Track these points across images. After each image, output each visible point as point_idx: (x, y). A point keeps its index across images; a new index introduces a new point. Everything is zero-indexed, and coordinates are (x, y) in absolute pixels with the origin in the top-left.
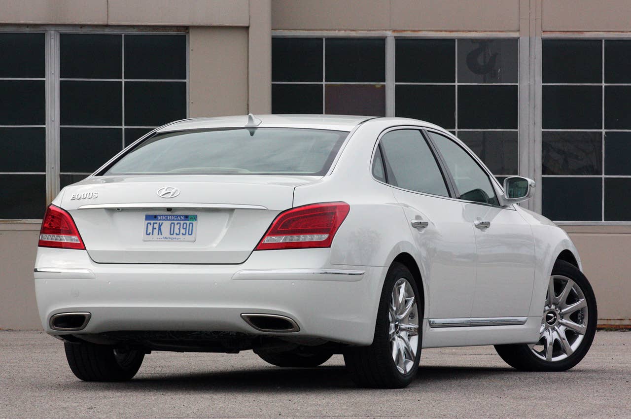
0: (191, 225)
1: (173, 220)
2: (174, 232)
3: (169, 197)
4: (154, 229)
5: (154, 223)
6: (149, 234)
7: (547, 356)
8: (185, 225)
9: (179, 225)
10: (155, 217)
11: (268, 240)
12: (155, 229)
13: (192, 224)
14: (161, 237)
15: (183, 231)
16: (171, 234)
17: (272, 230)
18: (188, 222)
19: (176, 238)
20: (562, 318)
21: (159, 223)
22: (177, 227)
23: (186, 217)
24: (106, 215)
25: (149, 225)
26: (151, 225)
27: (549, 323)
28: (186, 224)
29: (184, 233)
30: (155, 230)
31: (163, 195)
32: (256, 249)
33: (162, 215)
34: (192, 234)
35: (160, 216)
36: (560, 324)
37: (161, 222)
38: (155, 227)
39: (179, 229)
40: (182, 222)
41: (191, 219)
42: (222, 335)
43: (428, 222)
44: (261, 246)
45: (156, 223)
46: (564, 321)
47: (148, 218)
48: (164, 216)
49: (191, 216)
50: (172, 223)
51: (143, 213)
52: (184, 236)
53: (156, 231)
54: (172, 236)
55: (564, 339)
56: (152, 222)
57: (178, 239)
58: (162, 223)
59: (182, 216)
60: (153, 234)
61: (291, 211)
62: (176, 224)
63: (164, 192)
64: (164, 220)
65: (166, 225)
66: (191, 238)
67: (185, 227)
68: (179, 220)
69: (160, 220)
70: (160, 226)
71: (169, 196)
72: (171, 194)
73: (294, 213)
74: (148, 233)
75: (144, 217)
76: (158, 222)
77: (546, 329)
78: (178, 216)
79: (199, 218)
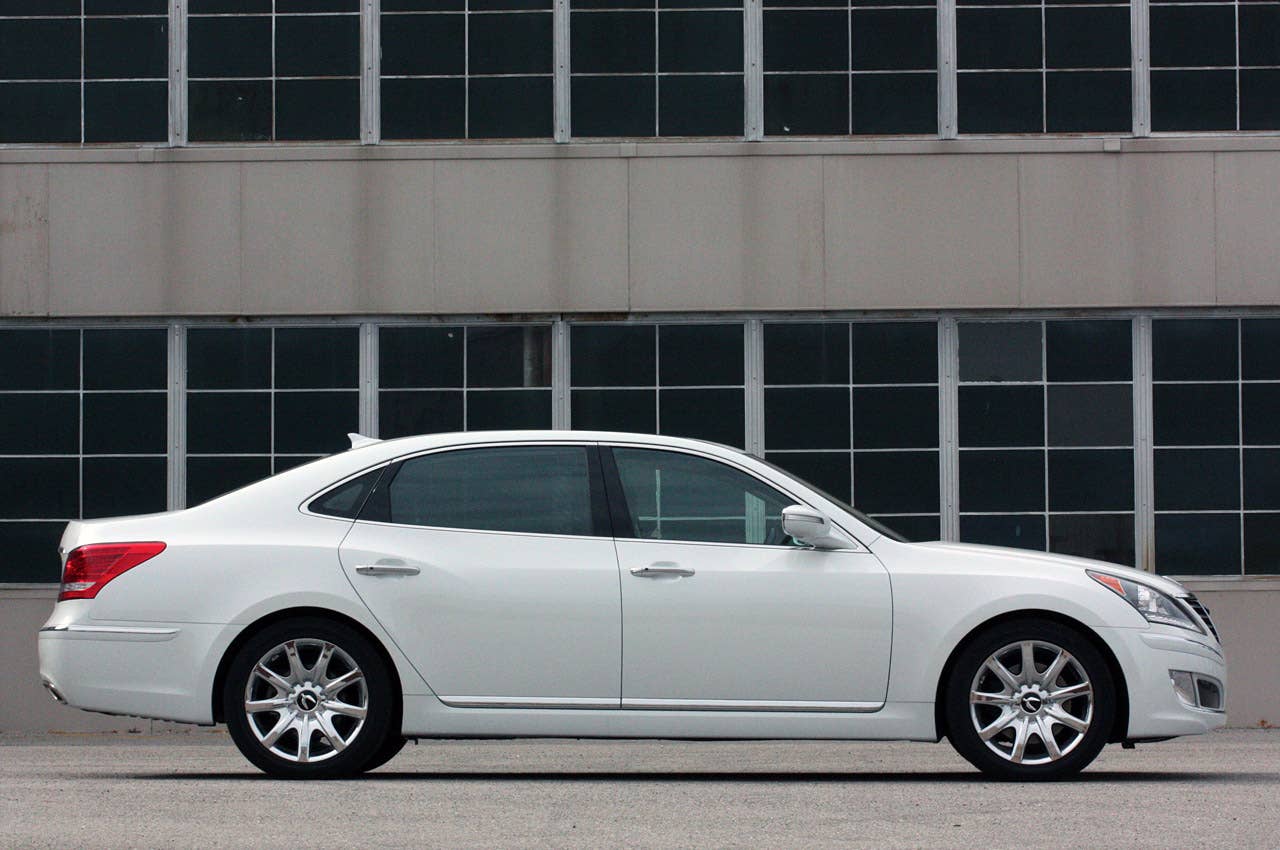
43: (421, 568)
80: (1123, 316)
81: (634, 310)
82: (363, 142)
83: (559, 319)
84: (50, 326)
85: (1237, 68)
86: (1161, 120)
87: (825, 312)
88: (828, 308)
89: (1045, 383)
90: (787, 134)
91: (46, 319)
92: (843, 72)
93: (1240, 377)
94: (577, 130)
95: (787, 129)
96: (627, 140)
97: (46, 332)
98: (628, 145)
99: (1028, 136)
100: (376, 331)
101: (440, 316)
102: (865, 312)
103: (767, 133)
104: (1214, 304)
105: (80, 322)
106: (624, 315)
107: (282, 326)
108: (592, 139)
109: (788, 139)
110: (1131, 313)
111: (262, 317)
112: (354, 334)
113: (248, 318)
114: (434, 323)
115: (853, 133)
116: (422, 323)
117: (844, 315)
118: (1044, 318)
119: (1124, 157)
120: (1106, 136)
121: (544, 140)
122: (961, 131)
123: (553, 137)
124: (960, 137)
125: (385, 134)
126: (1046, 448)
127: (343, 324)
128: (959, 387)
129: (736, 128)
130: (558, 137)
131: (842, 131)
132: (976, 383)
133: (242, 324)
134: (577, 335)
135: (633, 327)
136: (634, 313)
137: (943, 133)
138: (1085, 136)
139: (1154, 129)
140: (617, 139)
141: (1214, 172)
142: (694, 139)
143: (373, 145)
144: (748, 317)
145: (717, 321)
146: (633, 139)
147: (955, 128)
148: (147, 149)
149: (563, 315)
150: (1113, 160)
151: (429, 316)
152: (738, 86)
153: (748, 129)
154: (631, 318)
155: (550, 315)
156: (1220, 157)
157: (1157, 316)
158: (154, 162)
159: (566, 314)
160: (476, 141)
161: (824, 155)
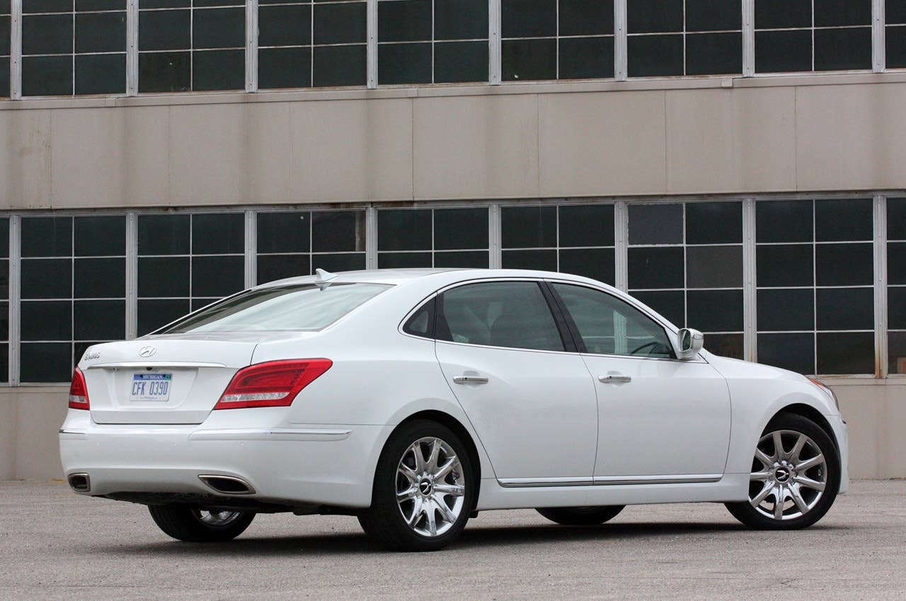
0: (166, 384)
1: (152, 379)
4: (139, 388)
7: (776, 514)
9: (157, 384)
10: (141, 376)
11: (227, 399)
13: (168, 383)
14: (143, 397)
15: (160, 391)
16: (150, 394)
17: (230, 390)
18: (164, 381)
19: (154, 398)
20: (797, 474)
21: (143, 383)
22: (156, 386)
23: (164, 376)
25: (135, 384)
26: (137, 385)
27: (780, 480)
28: (163, 383)
29: (160, 393)
31: (143, 354)
32: (214, 409)
33: (145, 375)
34: (166, 393)
36: (795, 481)
37: (145, 381)
39: (157, 388)
40: (160, 382)
41: (167, 378)
43: (489, 377)
44: (219, 406)
45: (141, 383)
46: (798, 477)
47: (136, 377)
48: (147, 375)
49: (167, 374)
50: (152, 383)
51: (131, 372)
52: (160, 395)
53: (140, 391)
54: (151, 396)
55: (797, 496)
56: (138, 382)
58: (145, 383)
59: (160, 375)
60: (137, 394)
61: (249, 368)
62: (155, 383)
63: (144, 350)
64: (147, 379)
65: (148, 385)
66: (165, 397)
67: (161, 387)
68: (157, 379)
69: (144, 379)
70: (143, 386)
71: (148, 354)
72: (149, 352)
73: (251, 370)
74: (134, 393)
75: (133, 376)
76: (143, 381)
77: (777, 485)
78: (156, 375)
79: (174, 378)
80: (736, 199)
81: (416, 199)
82: (247, 91)
83: (370, 206)
84: (54, 215)
85: (813, 28)
86: (762, 65)
87: (541, 199)
88: (541, 196)
89: (685, 245)
90: (516, 79)
91: (51, 210)
92: (553, 38)
93: (814, 239)
94: (382, 80)
95: (516, 77)
96: (414, 86)
97: (51, 219)
98: (413, 89)
99: (674, 78)
100: (256, 215)
101: (295, 205)
102: (566, 199)
103: (503, 79)
104: (795, 190)
105: (72, 212)
106: (412, 203)
107: (198, 213)
108: (391, 86)
109: (517, 83)
110: (742, 197)
111: (184, 208)
112: (241, 217)
113: (175, 208)
114: (291, 210)
115: (560, 78)
116: (284, 210)
117: (555, 201)
118: (684, 202)
119: (735, 92)
120: (724, 77)
121: (361, 87)
122: (630, 75)
123: (366, 85)
124: (630, 80)
125: (261, 85)
126: (685, 289)
127: (235, 211)
128: (628, 249)
129: (483, 76)
130: (369, 86)
131: (552, 77)
132: (639, 246)
133: (172, 212)
134: (381, 216)
135: (418, 211)
136: (417, 202)
137: (618, 77)
138: (711, 77)
139: (757, 72)
140: (407, 86)
141: (795, 100)
142: (456, 84)
143: (253, 93)
144: (491, 203)
145: (471, 206)
146: (418, 85)
147: (625, 73)
148: (112, 98)
149: (372, 203)
150: (727, 93)
151: (288, 205)
152: (485, 48)
153: (491, 77)
154: (415, 205)
155: (364, 203)
156: (799, 89)
157: (759, 198)
158: (115, 107)
159: (376, 202)
160: (318, 89)
161: (538, 93)
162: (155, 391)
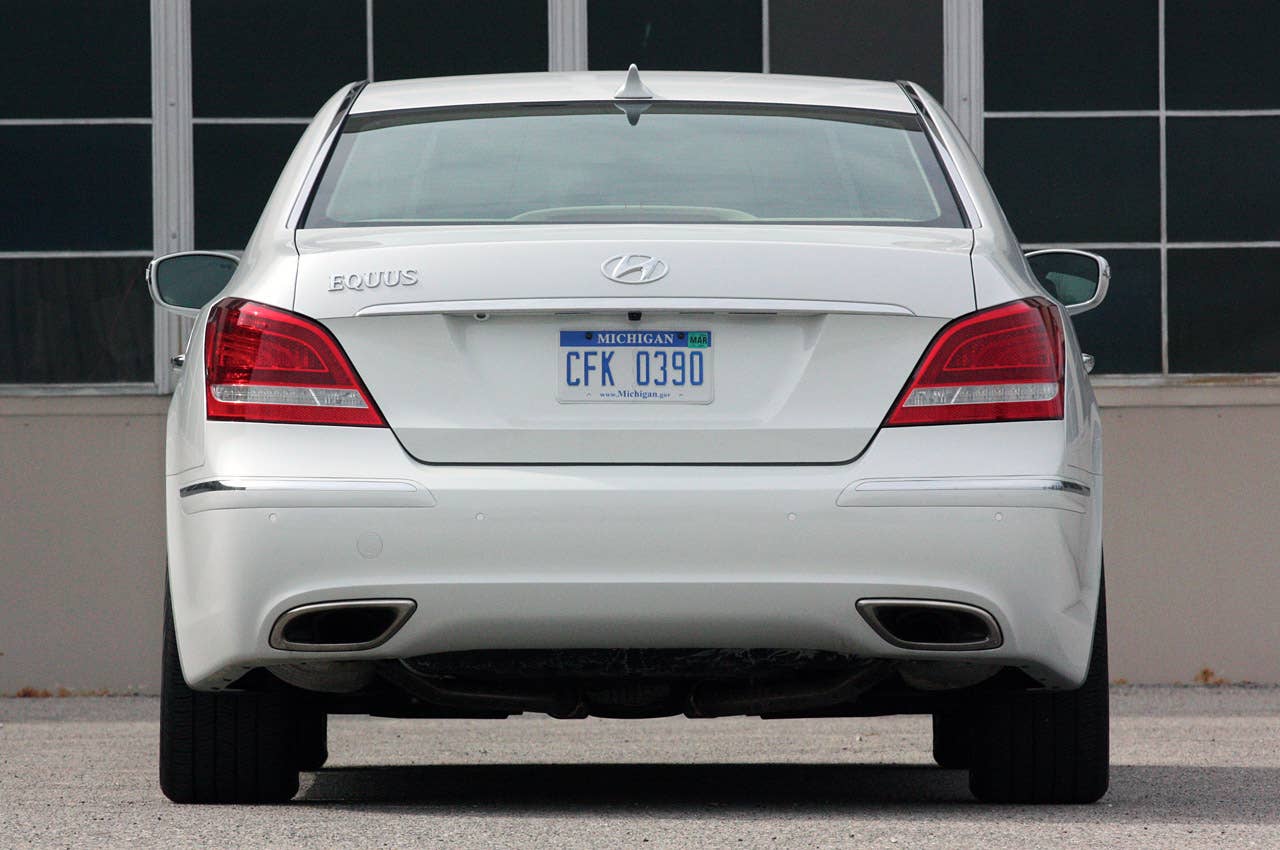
0: (696, 358)
1: (644, 344)
2: (648, 378)
3: (641, 280)
4: (588, 368)
5: (587, 354)
6: (577, 382)
8: (679, 358)
9: (661, 357)
10: (589, 337)
11: (919, 398)
12: (593, 368)
13: (700, 354)
14: (614, 390)
15: (677, 375)
16: (640, 383)
17: (931, 370)
18: (687, 351)
19: (655, 394)
21: (604, 353)
22: (656, 364)
23: (681, 338)
24: (444, 332)
25: (573, 358)
26: (578, 357)
28: (682, 354)
29: (679, 380)
30: (590, 372)
31: (619, 277)
32: (884, 424)
33: (610, 332)
34: (701, 382)
35: (604, 333)
37: (608, 350)
38: (590, 365)
39: (663, 368)
40: (670, 351)
41: (693, 340)
42: (774, 659)
44: (898, 416)
45: (595, 353)
47: (567, 338)
48: (617, 333)
49: (693, 332)
50: (639, 354)
52: (679, 387)
53: (596, 376)
54: (644, 389)
56: (582, 350)
57: (661, 396)
58: (612, 353)
59: (669, 333)
60: (586, 384)
62: (652, 355)
63: (621, 267)
64: (617, 344)
65: (624, 360)
66: (699, 392)
67: (679, 363)
68: (658, 345)
69: (605, 345)
70: (606, 361)
71: (638, 277)
72: (644, 273)
74: (573, 380)
75: (558, 336)
76: (599, 350)
78: (655, 334)
79: (715, 340)
162: (656, 374)
